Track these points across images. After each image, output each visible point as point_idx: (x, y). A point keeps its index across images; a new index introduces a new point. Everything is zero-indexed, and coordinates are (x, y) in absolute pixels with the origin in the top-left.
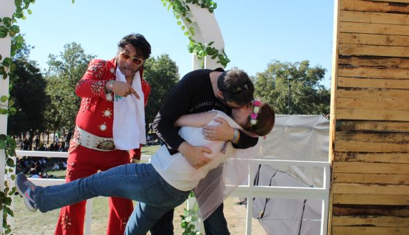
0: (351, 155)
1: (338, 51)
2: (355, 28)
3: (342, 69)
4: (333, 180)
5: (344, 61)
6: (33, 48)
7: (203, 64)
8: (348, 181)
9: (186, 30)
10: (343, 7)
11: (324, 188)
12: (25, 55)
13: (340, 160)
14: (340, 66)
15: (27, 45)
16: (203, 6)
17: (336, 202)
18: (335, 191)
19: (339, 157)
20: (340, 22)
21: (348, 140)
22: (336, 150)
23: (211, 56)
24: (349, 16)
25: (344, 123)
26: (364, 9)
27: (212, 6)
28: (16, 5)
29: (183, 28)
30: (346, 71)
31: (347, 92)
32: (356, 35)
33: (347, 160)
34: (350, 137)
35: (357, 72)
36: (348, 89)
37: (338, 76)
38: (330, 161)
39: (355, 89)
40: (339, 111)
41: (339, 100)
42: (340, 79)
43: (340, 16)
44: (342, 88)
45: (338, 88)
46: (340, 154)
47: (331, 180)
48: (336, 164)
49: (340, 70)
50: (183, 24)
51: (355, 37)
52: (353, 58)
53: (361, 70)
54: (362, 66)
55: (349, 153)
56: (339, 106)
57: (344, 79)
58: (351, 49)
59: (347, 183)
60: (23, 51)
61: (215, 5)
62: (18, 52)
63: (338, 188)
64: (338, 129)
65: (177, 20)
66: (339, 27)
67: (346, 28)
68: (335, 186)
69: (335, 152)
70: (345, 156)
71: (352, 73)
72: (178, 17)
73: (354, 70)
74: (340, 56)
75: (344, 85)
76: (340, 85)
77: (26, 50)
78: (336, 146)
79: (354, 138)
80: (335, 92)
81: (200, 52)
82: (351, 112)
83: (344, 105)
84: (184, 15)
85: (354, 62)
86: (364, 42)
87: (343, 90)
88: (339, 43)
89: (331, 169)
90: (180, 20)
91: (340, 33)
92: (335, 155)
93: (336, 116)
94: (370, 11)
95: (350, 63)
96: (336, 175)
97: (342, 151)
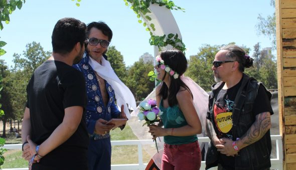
1: (281, 35)
2: (295, 14)
4: (285, 152)
5: (288, 44)
9: (147, 26)
11: (278, 159)
13: (290, 133)
14: (285, 48)
16: (161, 5)
18: (287, 161)
19: (289, 130)
20: (282, 9)
24: (289, 3)
25: (291, 100)
30: (290, 53)
31: (293, 71)
36: (293, 68)
37: (283, 57)
38: (281, 135)
40: (287, 89)
41: (286, 79)
42: (285, 60)
43: (281, 3)
44: (288, 68)
45: (284, 68)
46: (290, 127)
48: (286, 136)
49: (285, 52)
50: (144, 22)
51: (295, 22)
52: (295, 40)
56: (286, 84)
57: (289, 61)
58: (293, 33)
63: (290, 159)
64: (287, 105)
66: (281, 14)
67: (288, 14)
68: (288, 156)
69: (285, 126)
70: (295, 128)
72: (139, 16)
74: (284, 40)
75: (289, 66)
76: (286, 66)
78: (285, 120)
80: (282, 72)
83: (290, 83)
84: (144, 13)
87: (289, 70)
88: (282, 28)
89: (283, 141)
90: (141, 18)
92: (285, 129)
93: (284, 94)
95: (293, 46)
96: (288, 146)
97: (292, 124)
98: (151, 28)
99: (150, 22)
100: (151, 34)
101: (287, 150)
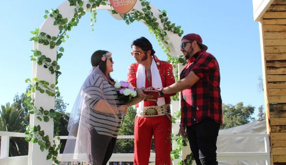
0: (283, 128)
1: (265, 58)
2: (275, 43)
3: (269, 69)
4: (272, 145)
5: (270, 65)
6: (68, 104)
7: (177, 70)
8: (283, 146)
9: (165, 49)
10: (266, 30)
11: (266, 151)
12: (63, 110)
13: (275, 132)
15: (65, 103)
16: (175, 32)
17: (276, 161)
18: (274, 153)
19: (274, 130)
20: (265, 39)
21: (279, 117)
22: (272, 124)
23: (182, 64)
24: (270, 35)
25: (275, 106)
26: (280, 30)
27: (181, 32)
28: (60, 29)
29: (163, 47)
30: (272, 71)
31: (275, 84)
32: (276, 47)
33: (280, 131)
34: (280, 115)
35: (280, 71)
36: (275, 82)
37: (267, 74)
38: (268, 130)
39: (280, 82)
40: (271, 97)
41: (270, 90)
42: (269, 76)
43: (264, 35)
44: (271, 82)
45: (268, 82)
46: (275, 127)
47: (270, 145)
48: (273, 134)
49: (268, 71)
50: (162, 45)
51: (276, 49)
52: (276, 62)
53: (282, 69)
54: (283, 67)
55: (281, 126)
56: (270, 94)
57: (272, 76)
58: (274, 57)
59: (281, 147)
60: (62, 107)
61: (183, 31)
62: (59, 108)
63: (276, 151)
64: (271, 110)
65: (159, 43)
66: (264, 43)
67: (269, 43)
68: (274, 149)
69: (271, 126)
70: (278, 128)
71: (277, 72)
72: (159, 41)
73: (278, 70)
74: (267, 62)
75: (272, 80)
76: (270, 80)
77: (64, 106)
78: (271, 122)
79: (283, 115)
80: (267, 85)
81: (175, 62)
82: (279, 99)
83: (273, 94)
84: (163, 39)
85: (277, 65)
86: (282, 51)
87: (272, 84)
88: (266, 53)
89: (270, 138)
90: (160, 42)
91: (265, 46)
92: (271, 128)
93: (269, 102)
94: (284, 31)
95: (274, 66)
96: (273, 142)
97: (276, 124)
98: (167, 50)
99: (167, 46)
100: (168, 54)
101: (273, 145)
